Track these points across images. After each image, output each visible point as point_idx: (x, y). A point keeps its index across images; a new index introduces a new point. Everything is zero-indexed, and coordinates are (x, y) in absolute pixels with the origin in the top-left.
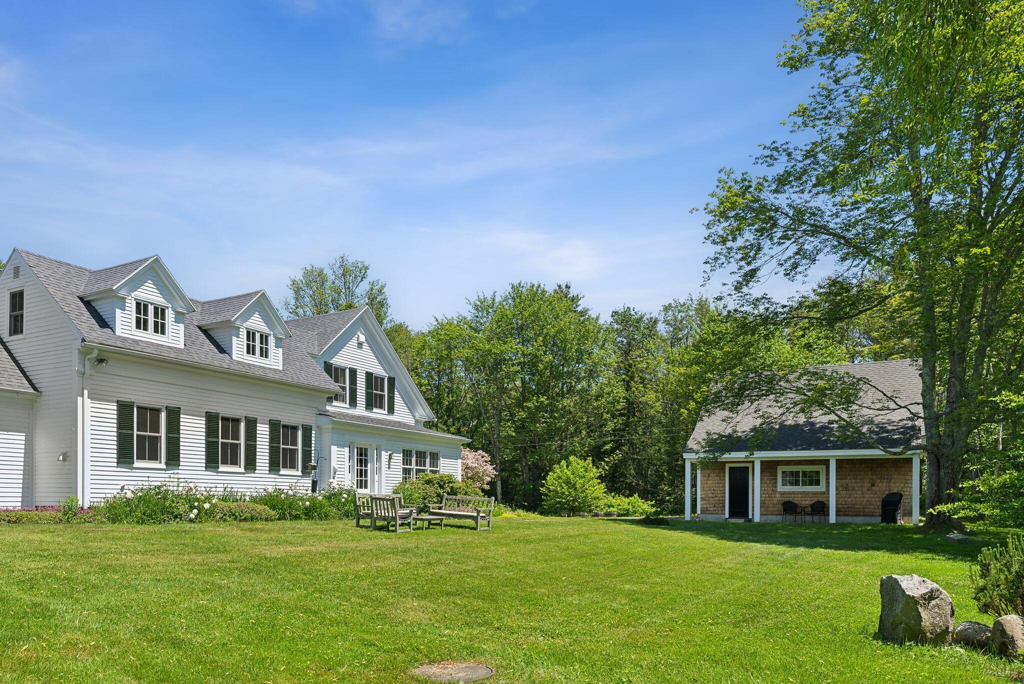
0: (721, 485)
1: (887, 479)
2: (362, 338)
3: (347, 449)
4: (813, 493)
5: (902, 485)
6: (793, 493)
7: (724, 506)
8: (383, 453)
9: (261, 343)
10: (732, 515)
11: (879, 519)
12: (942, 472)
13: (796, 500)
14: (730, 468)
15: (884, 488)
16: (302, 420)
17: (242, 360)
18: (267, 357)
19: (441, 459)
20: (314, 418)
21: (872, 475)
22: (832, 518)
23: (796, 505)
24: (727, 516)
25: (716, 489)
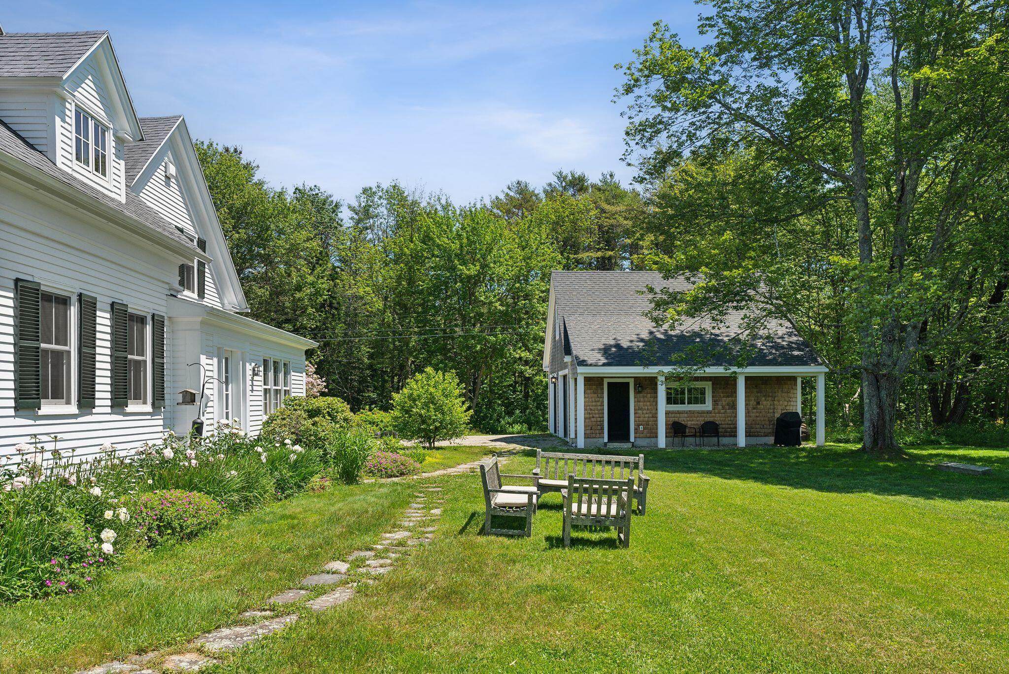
0: (599, 404)
1: (772, 397)
2: (172, 170)
3: (215, 360)
4: (698, 412)
5: (786, 403)
6: (679, 412)
7: (602, 429)
8: (248, 364)
9: (97, 144)
10: (611, 439)
11: (771, 440)
12: (883, 393)
13: (683, 419)
14: (609, 384)
15: (768, 406)
16: (152, 306)
17: (69, 171)
18: (104, 174)
19: (293, 373)
20: (164, 303)
21: (758, 392)
22: (742, 440)
23: (685, 427)
24: (606, 440)
25: (593, 408)
